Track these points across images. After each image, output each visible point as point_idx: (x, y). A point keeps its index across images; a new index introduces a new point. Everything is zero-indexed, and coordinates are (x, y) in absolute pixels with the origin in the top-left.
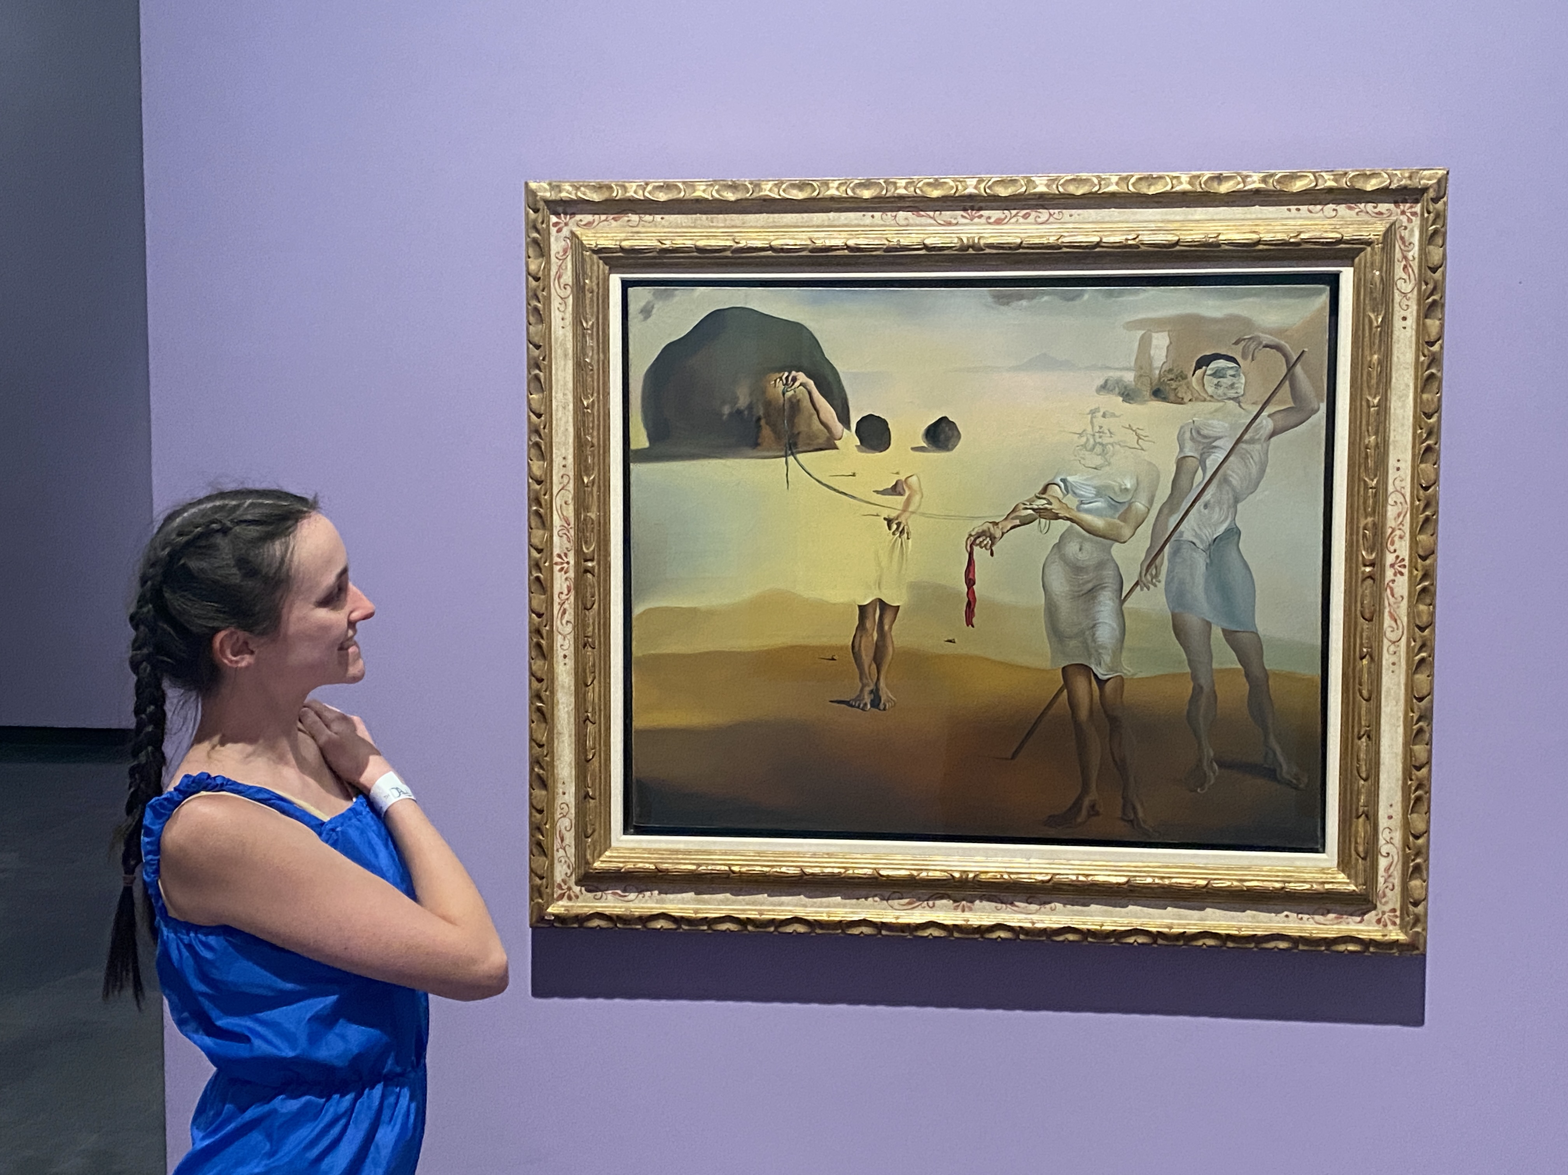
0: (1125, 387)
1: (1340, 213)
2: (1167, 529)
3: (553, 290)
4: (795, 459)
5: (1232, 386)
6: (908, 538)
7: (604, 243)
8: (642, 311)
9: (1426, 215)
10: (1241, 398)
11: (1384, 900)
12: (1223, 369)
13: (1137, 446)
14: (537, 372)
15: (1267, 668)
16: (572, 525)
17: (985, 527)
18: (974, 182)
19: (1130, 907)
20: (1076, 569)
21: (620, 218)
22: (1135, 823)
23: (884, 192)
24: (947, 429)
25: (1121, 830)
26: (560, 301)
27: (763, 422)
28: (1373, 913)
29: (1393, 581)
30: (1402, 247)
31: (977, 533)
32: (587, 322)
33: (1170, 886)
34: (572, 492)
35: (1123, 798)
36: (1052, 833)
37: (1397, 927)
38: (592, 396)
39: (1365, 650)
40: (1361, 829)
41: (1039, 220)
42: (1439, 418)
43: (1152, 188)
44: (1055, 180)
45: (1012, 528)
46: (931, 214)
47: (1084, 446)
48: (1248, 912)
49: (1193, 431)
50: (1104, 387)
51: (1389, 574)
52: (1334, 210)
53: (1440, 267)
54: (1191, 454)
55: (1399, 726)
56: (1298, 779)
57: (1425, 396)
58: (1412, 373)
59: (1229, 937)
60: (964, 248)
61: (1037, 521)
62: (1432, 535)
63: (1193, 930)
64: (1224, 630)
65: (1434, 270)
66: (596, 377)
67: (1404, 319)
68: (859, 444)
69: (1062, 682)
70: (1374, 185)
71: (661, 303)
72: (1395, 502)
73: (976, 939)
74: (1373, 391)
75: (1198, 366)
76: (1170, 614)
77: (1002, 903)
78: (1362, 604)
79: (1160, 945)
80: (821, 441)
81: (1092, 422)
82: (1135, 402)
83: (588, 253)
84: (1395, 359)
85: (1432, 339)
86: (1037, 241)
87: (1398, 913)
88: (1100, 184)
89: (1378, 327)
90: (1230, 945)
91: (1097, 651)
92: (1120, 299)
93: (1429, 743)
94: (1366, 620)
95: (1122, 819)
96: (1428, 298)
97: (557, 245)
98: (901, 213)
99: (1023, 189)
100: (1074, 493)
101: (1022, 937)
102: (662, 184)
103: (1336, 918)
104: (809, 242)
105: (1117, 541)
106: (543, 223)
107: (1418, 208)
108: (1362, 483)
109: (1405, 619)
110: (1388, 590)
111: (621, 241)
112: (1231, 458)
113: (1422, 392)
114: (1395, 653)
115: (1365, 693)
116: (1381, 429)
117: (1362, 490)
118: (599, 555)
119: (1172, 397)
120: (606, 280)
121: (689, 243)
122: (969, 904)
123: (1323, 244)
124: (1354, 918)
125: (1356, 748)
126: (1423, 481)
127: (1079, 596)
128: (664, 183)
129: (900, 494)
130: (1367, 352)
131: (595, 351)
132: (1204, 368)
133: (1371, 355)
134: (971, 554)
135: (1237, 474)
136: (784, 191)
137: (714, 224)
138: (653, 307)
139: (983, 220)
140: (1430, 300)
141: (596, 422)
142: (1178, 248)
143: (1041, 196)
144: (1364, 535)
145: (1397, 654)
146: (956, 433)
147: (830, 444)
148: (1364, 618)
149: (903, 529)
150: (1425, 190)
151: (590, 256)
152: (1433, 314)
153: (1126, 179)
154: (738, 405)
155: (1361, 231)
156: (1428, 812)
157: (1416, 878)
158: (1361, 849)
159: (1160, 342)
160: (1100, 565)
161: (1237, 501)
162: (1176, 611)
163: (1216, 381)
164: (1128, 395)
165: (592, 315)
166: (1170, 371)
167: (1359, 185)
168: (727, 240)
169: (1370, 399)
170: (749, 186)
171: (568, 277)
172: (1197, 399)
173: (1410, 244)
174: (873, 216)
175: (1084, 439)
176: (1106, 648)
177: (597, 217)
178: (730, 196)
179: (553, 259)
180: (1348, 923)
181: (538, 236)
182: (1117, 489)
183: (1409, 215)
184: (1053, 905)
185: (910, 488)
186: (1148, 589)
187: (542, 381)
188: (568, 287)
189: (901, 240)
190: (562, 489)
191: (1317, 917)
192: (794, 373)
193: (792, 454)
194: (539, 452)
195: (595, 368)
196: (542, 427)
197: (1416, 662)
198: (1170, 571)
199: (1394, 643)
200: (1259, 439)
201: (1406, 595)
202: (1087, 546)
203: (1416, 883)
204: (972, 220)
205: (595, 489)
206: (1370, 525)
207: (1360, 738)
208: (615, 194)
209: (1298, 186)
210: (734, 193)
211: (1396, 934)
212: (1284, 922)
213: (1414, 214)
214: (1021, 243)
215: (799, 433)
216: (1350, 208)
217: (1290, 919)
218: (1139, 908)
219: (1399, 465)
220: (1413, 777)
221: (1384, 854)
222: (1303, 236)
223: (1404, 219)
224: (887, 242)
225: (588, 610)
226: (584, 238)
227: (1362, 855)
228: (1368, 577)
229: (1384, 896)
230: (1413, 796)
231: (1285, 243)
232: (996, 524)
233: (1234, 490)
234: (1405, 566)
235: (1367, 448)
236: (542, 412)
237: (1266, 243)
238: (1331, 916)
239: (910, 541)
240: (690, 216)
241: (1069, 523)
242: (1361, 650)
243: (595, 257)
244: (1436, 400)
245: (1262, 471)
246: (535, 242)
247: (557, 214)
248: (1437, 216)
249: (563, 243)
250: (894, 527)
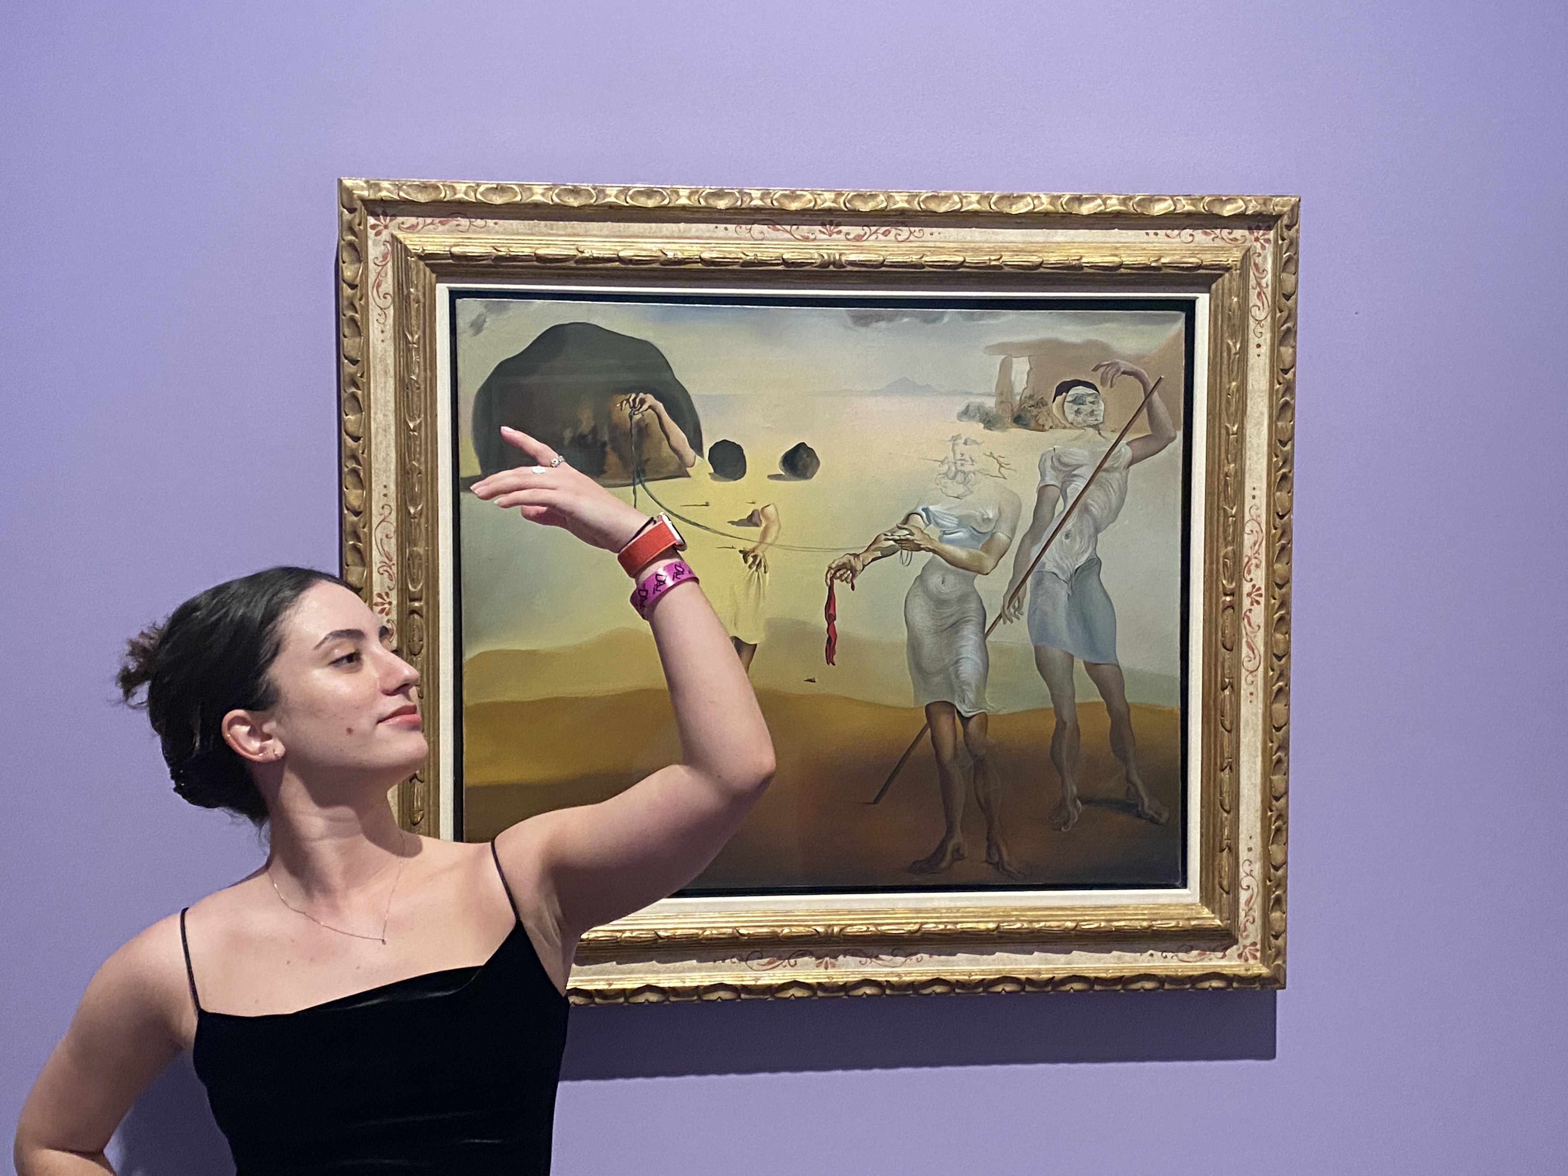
0: (987, 414)
1: (1196, 239)
2: (1029, 561)
3: (371, 300)
4: (643, 486)
5: (1092, 413)
6: (765, 572)
7: (430, 249)
8: (472, 325)
9: (1280, 242)
10: (1101, 426)
11: (1244, 934)
12: (1083, 395)
13: (999, 475)
14: (353, 390)
15: (1128, 701)
16: (395, 562)
17: (845, 560)
18: (832, 196)
19: (997, 954)
20: (939, 602)
21: (448, 222)
22: (1000, 866)
23: (739, 203)
24: (805, 456)
25: (987, 874)
26: (380, 311)
27: (608, 449)
28: (1235, 947)
29: (1250, 610)
30: (1257, 274)
31: (837, 566)
32: (412, 336)
33: (1039, 930)
34: (395, 524)
35: (988, 839)
36: (917, 880)
37: (1258, 960)
38: (419, 417)
39: (1227, 680)
40: (1225, 862)
41: (900, 238)
42: (1293, 445)
43: (1014, 207)
44: (917, 196)
45: (873, 560)
46: (788, 228)
47: (946, 474)
48: (1115, 953)
49: (1054, 459)
50: (966, 413)
51: (1246, 602)
52: (1191, 235)
53: (1293, 294)
54: (1052, 482)
55: (1257, 757)
56: (1160, 815)
57: (1280, 424)
58: (1266, 400)
59: (1097, 980)
60: (825, 265)
61: (899, 552)
62: (1287, 564)
63: (1060, 975)
64: (1085, 662)
65: (1288, 297)
66: (422, 396)
67: (1259, 346)
68: (712, 471)
69: (926, 721)
70: (1231, 211)
71: (493, 316)
72: (1252, 531)
73: (840, 997)
74: (1232, 418)
75: (1059, 392)
76: (1033, 648)
77: (867, 957)
78: (1223, 633)
79: (1028, 992)
80: (673, 467)
81: (953, 450)
82: (997, 429)
83: (413, 259)
84: (1250, 387)
85: (1287, 367)
86: (900, 259)
87: (1259, 947)
88: (961, 202)
89: (1235, 354)
90: (1097, 988)
91: (960, 687)
92: (981, 322)
93: (1286, 773)
94: (1227, 650)
95: (986, 861)
96: (1282, 326)
97: (375, 250)
98: (756, 225)
99: (885, 204)
100: (937, 524)
101: (888, 992)
102: (495, 186)
103: (1199, 954)
104: (660, 254)
105: (980, 573)
106: (359, 224)
107: (1271, 235)
108: (1222, 512)
109: (1262, 649)
110: (1246, 620)
111: (451, 246)
112: (1091, 487)
113: (1278, 419)
114: (1253, 682)
115: (1227, 724)
116: (1239, 457)
117: (1222, 519)
118: (427, 594)
119: (1033, 424)
120: (433, 290)
121: (527, 251)
122: (833, 960)
123: (1183, 269)
124: (1216, 953)
125: (1218, 780)
126: (1280, 510)
127: (942, 631)
128: (498, 185)
129: (757, 525)
130: (1225, 379)
131: (422, 368)
132: (1064, 394)
133: (1230, 382)
134: (831, 589)
135: (1098, 504)
136: (632, 198)
137: (554, 232)
138: (484, 321)
139: (842, 236)
140: (1284, 327)
141: (423, 447)
142: (1042, 270)
143: (902, 212)
144: (1225, 564)
145: (1255, 683)
146: (814, 460)
147: (681, 472)
148: (1225, 647)
149: (760, 561)
150: (1280, 216)
151: (415, 262)
152: (1286, 342)
153: (988, 197)
154: (580, 430)
155: (1218, 257)
156: (1286, 843)
157: (1276, 911)
158: (1225, 883)
159: (1021, 367)
160: (963, 599)
161: (1097, 530)
162: (1040, 644)
163: (1076, 407)
164: (990, 422)
165: (418, 328)
166: (1031, 397)
167: (1216, 210)
168: (570, 249)
169: (1228, 425)
170: (593, 191)
171: (388, 285)
172: (1057, 427)
173: (1263, 271)
174: (726, 229)
175: (946, 467)
176: (969, 684)
177: (421, 220)
178: (573, 202)
179: (371, 265)
180: (1211, 960)
181: (354, 238)
182: (979, 518)
183: (1262, 241)
184: (919, 956)
185: (767, 518)
186: (1012, 622)
187: (361, 399)
188: (389, 297)
189: (759, 254)
190: (383, 521)
191: (1180, 955)
192: (641, 395)
193: (641, 482)
194: (356, 479)
195: (422, 387)
196: (360, 452)
197: (1275, 691)
198: (1033, 602)
199: (1251, 672)
200: (1117, 468)
201: (1262, 625)
202: (951, 579)
203: (1276, 915)
204: (830, 235)
205: (423, 520)
206: (1230, 555)
207: (1222, 770)
208: (442, 195)
209: (1159, 209)
210: (575, 199)
211: (1258, 968)
212: (1149, 962)
213: (1268, 241)
214: (884, 261)
215: (648, 460)
216: (1206, 234)
217: (1155, 957)
218: (1006, 954)
219: (1254, 493)
220: (1274, 808)
221: (1245, 887)
222: (1163, 260)
223: (1258, 245)
224: (743, 256)
225: (415, 655)
226: (407, 242)
227: (1226, 888)
228: (1228, 607)
229: (1245, 929)
230: (1273, 827)
231: (1149, 267)
232: (856, 556)
233: (1094, 520)
234: (1261, 595)
235: (1226, 475)
236: (360, 436)
237: (1128, 267)
238: (1195, 953)
239: (768, 574)
240: (526, 222)
241: (931, 554)
242: (1223, 681)
243: (421, 263)
244: (1289, 427)
245: (1122, 500)
246: (351, 244)
247: (375, 215)
248: (1291, 244)
249: (383, 247)
250: (751, 560)
